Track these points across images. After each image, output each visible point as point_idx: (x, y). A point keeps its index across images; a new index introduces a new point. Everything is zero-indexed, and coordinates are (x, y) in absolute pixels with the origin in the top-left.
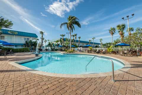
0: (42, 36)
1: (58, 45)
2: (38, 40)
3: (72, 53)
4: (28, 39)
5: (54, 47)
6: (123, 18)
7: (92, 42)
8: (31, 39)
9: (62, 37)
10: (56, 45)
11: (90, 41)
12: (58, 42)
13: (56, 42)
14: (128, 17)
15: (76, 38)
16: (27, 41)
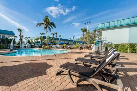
0: (21, 34)
1: (38, 42)
2: (16, 37)
3: (47, 49)
4: (4, 36)
5: (34, 45)
6: (85, 24)
7: (72, 40)
8: (7, 36)
9: (42, 35)
10: (36, 43)
11: (70, 39)
12: (38, 40)
13: (36, 40)
14: (90, 22)
15: (56, 36)
16: (2, 38)
